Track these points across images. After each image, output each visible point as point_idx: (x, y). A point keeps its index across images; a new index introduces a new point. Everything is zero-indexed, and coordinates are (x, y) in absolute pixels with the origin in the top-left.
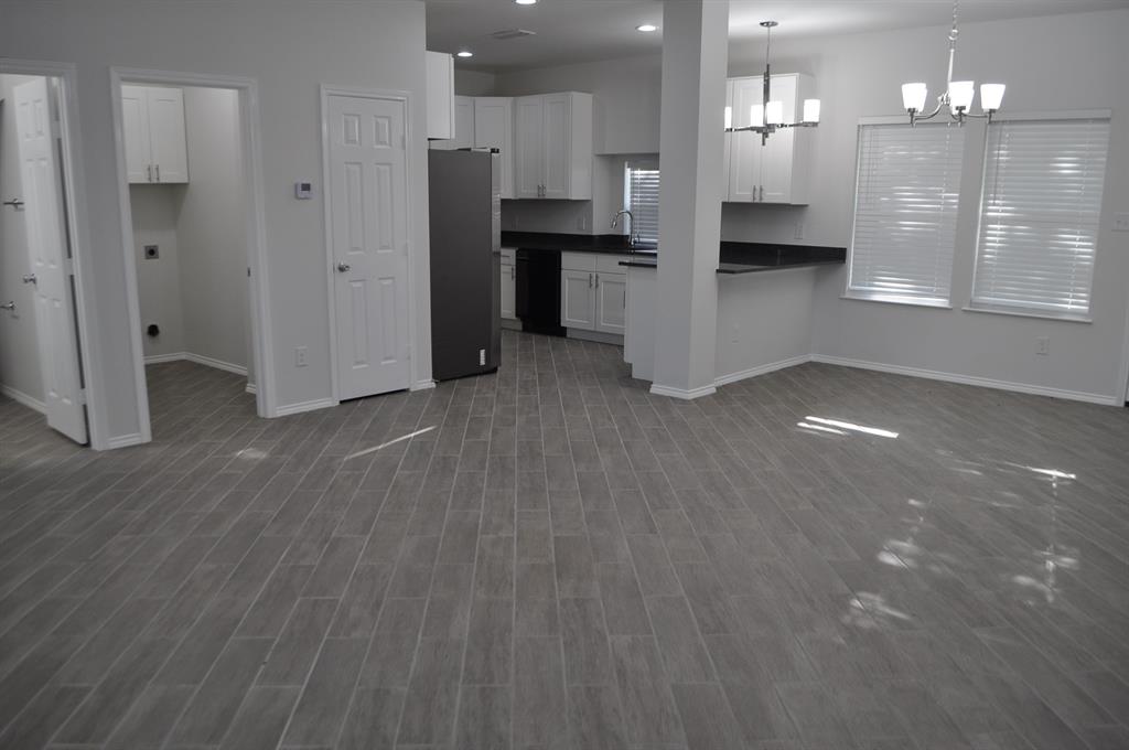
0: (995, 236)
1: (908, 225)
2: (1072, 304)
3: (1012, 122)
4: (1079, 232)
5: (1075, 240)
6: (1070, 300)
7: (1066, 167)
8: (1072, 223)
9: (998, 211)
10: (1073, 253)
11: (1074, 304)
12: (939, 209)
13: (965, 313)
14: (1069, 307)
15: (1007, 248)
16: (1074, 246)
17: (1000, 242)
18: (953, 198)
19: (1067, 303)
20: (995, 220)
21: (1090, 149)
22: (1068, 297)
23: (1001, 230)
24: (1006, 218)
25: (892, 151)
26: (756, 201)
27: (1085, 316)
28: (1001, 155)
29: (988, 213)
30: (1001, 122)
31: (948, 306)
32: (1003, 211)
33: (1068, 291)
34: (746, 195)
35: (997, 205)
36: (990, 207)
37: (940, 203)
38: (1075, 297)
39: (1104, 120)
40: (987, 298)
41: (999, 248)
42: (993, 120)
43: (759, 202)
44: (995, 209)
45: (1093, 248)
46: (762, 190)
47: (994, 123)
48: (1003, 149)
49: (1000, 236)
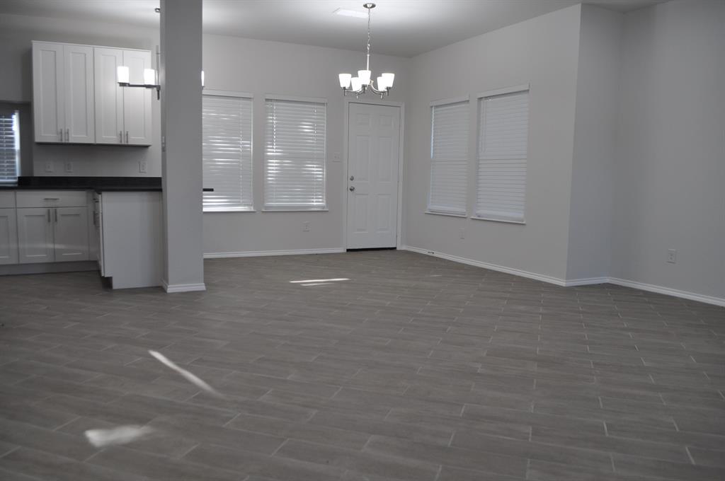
0: (273, 166)
1: (220, 161)
2: (316, 202)
3: (277, 100)
4: (315, 162)
5: (314, 167)
6: (315, 200)
7: (307, 128)
8: (311, 158)
9: (273, 152)
10: (314, 174)
11: (317, 202)
12: (239, 151)
13: (262, 213)
14: (315, 204)
15: (280, 174)
16: (313, 171)
17: (276, 170)
18: (249, 145)
19: (313, 202)
20: (272, 158)
21: (317, 119)
22: (313, 198)
23: (275, 163)
24: (276, 156)
25: (206, 113)
26: (123, 143)
27: (323, 207)
28: (273, 120)
29: (269, 154)
30: (271, 100)
31: (252, 210)
32: (276, 152)
33: (313, 195)
34: (112, 139)
35: (273, 148)
36: (269, 150)
37: (239, 147)
38: (316, 198)
39: (323, 104)
40: (273, 203)
41: (276, 174)
42: (267, 98)
43: (126, 144)
44: (272, 151)
45: (323, 171)
46: (127, 135)
47: (267, 100)
48: (273, 116)
49: (276, 166)
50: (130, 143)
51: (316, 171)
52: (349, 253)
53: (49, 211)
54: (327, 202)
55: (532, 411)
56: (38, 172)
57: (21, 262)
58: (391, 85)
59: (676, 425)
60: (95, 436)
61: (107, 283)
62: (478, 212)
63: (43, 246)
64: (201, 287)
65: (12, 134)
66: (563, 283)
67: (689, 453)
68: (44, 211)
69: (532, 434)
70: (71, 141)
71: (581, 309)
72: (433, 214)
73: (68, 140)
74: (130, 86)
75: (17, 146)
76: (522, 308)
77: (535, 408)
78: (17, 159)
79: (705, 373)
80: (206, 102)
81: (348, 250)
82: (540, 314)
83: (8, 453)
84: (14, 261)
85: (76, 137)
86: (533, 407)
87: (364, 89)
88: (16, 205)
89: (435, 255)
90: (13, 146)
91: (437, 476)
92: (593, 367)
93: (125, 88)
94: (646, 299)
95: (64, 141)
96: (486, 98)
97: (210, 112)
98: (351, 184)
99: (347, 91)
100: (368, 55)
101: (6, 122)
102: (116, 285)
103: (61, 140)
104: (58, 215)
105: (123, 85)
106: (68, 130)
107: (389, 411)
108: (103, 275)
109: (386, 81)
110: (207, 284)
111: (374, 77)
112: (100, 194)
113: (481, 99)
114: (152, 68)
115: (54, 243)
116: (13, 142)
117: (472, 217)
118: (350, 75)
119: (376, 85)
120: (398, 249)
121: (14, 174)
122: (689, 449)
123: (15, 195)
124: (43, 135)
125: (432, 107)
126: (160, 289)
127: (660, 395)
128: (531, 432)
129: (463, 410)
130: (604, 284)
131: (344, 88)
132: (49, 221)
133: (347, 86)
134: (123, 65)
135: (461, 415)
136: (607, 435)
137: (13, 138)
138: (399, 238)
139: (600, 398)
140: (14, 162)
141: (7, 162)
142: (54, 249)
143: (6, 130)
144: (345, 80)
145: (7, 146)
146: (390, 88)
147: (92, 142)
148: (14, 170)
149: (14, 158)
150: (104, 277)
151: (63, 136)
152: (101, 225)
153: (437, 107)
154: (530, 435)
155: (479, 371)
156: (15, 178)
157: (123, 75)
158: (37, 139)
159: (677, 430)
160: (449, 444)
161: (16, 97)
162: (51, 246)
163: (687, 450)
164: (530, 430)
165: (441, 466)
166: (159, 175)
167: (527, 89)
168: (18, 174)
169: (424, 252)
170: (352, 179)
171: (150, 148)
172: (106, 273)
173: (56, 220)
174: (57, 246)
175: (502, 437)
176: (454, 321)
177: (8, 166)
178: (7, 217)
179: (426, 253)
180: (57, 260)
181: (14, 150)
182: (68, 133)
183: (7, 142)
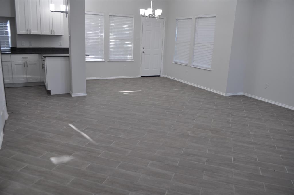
0: (112, 43)
1: (91, 41)
2: (129, 57)
3: (114, 16)
4: (129, 41)
5: (128, 43)
7: (126, 27)
8: (127, 40)
10: (128, 46)
11: (130, 58)
12: (98, 37)
13: (108, 62)
15: (115, 46)
18: (103, 34)
19: (128, 57)
20: (112, 39)
21: (130, 23)
23: (113, 41)
24: (114, 39)
25: (87, 21)
26: (52, 34)
27: (132, 60)
28: (112, 24)
29: (110, 38)
30: (111, 16)
31: (104, 61)
32: (113, 37)
33: (128, 55)
34: (48, 33)
35: (112, 36)
36: (110, 36)
37: (99, 35)
38: (129, 56)
39: (132, 17)
40: (112, 58)
41: (113, 46)
42: (110, 15)
43: (53, 34)
44: (112, 37)
45: (132, 45)
46: (54, 31)
47: (110, 16)
48: (112, 22)
49: (113, 43)
50: (55, 34)
51: (130, 45)
52: (142, 78)
53: (24, 63)
54: (133, 58)
55: (207, 152)
56: (19, 46)
57: (14, 83)
58: (160, 14)
59: (257, 159)
60: (54, 160)
61: (49, 92)
62: (193, 64)
63: (22, 76)
64: (85, 94)
65: (7, 30)
66: (224, 95)
67: (260, 170)
68: (22, 63)
69: (207, 162)
70: (32, 34)
71: (230, 107)
72: (176, 63)
73: (30, 33)
74: (55, 12)
75: (10, 35)
76: (208, 106)
77: (208, 151)
78: (10, 40)
79: (272, 137)
80: (86, 17)
81: (141, 77)
82: (214, 109)
83: (24, 167)
84: (11, 82)
85: (34, 32)
86: (208, 150)
87: (150, 16)
88: (11, 60)
89: (175, 80)
90: (8, 35)
91: (173, 177)
92: (231, 134)
93: (53, 13)
94: (255, 103)
95: (29, 34)
96: (199, 18)
97: (88, 21)
98: (143, 50)
99: (143, 16)
100: (152, 2)
101: (5, 25)
102: (52, 93)
103: (28, 33)
104: (28, 64)
105: (52, 11)
106: (30, 29)
107: (156, 151)
108: (47, 89)
109: (159, 12)
110: (87, 93)
111: (154, 11)
112: (45, 58)
113: (196, 18)
114: (64, 4)
115: (27, 75)
116: (8, 33)
117: (191, 66)
118: (144, 10)
119: (154, 14)
120: (161, 76)
121: (9, 46)
122: (261, 169)
123: (11, 56)
124: (20, 31)
125: (177, 20)
126: (69, 95)
127: (254, 146)
128: (206, 161)
129: (183, 151)
130: (240, 95)
131: (142, 15)
132: (24, 66)
133: (143, 14)
134: (52, 3)
135: (182, 153)
136: (233, 163)
137: (8, 31)
138: (162, 72)
139: (232, 147)
140: (9, 41)
141: (6, 41)
142: (27, 77)
143: (5, 28)
144: (142, 12)
145: (5, 35)
146: (160, 16)
147: (40, 34)
148: (9, 44)
149: (8, 40)
150: (47, 90)
151: (28, 31)
152: (46, 70)
153: (179, 20)
154: (206, 162)
155: (189, 135)
156: (9, 48)
157: (52, 7)
158: (18, 33)
159: (258, 161)
160: (177, 165)
161: (9, 15)
162: (25, 76)
163: (260, 169)
164: (206, 160)
165: (174, 173)
166: (68, 47)
167: (215, 16)
168: (10, 46)
169: (172, 78)
170: (144, 48)
171: (63, 36)
172: (48, 88)
173: (27, 66)
174: (28, 76)
175: (196, 162)
176: (182, 112)
177: (6, 43)
178: (8, 65)
179: (172, 79)
180: (28, 82)
181: (8, 36)
182: (30, 30)
183: (5, 33)
